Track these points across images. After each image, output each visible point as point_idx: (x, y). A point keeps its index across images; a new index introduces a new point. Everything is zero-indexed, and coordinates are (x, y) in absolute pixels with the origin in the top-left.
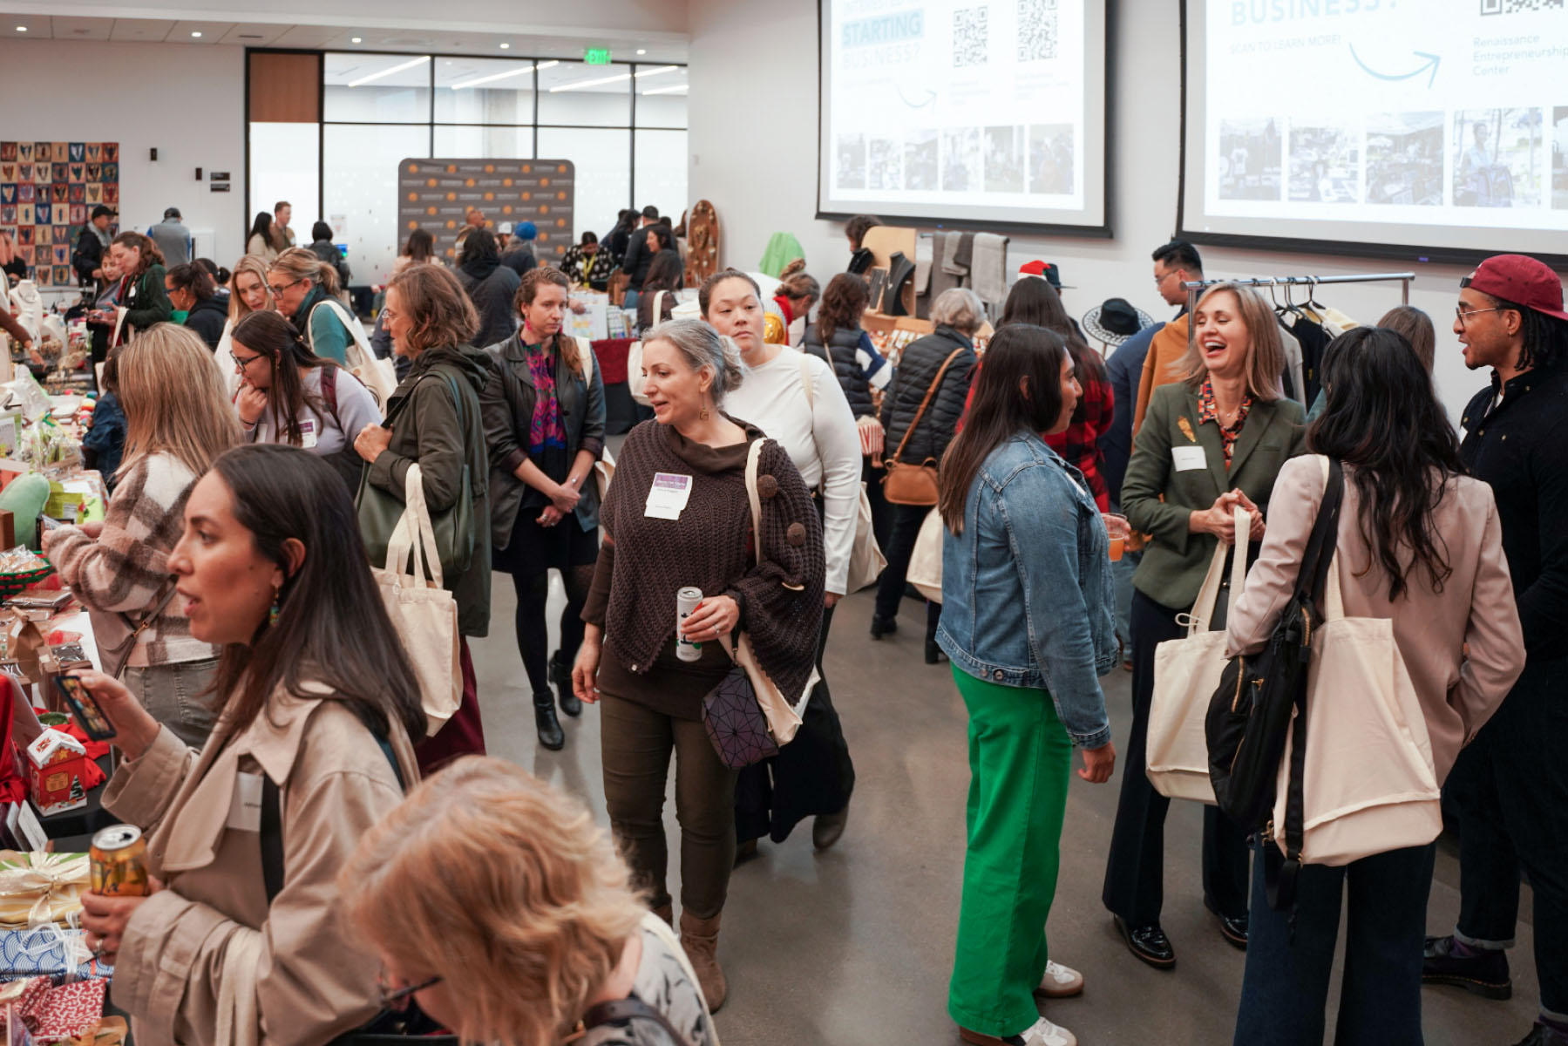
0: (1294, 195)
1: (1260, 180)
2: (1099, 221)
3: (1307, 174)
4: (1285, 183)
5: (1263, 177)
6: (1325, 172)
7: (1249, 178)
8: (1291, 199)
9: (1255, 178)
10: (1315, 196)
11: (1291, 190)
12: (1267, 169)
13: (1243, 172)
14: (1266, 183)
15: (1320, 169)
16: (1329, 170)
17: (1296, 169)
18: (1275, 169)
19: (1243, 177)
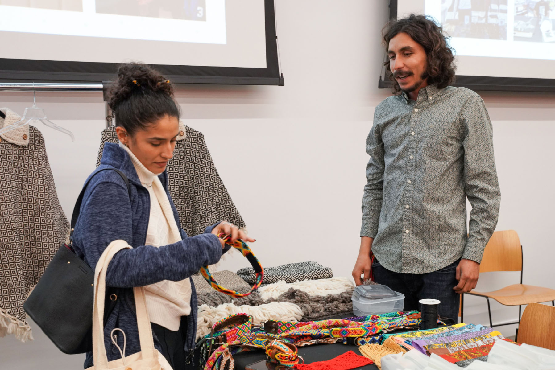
0: (519, 34)
1: (486, 17)
2: (261, 63)
3: (530, 15)
4: (511, 23)
5: (490, 14)
6: (546, 14)
7: (474, 14)
8: (516, 38)
9: (482, 14)
10: (537, 36)
11: (516, 30)
12: (494, 6)
13: (469, 7)
14: (492, 21)
15: (542, 10)
16: (550, 12)
17: (521, 8)
18: (502, 7)
19: (468, 12)
